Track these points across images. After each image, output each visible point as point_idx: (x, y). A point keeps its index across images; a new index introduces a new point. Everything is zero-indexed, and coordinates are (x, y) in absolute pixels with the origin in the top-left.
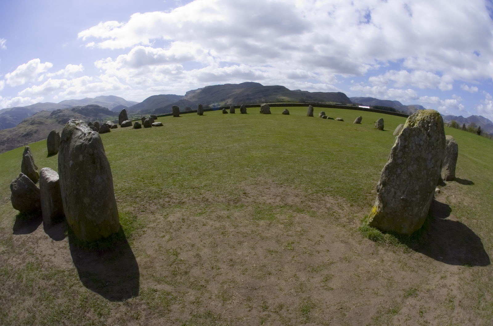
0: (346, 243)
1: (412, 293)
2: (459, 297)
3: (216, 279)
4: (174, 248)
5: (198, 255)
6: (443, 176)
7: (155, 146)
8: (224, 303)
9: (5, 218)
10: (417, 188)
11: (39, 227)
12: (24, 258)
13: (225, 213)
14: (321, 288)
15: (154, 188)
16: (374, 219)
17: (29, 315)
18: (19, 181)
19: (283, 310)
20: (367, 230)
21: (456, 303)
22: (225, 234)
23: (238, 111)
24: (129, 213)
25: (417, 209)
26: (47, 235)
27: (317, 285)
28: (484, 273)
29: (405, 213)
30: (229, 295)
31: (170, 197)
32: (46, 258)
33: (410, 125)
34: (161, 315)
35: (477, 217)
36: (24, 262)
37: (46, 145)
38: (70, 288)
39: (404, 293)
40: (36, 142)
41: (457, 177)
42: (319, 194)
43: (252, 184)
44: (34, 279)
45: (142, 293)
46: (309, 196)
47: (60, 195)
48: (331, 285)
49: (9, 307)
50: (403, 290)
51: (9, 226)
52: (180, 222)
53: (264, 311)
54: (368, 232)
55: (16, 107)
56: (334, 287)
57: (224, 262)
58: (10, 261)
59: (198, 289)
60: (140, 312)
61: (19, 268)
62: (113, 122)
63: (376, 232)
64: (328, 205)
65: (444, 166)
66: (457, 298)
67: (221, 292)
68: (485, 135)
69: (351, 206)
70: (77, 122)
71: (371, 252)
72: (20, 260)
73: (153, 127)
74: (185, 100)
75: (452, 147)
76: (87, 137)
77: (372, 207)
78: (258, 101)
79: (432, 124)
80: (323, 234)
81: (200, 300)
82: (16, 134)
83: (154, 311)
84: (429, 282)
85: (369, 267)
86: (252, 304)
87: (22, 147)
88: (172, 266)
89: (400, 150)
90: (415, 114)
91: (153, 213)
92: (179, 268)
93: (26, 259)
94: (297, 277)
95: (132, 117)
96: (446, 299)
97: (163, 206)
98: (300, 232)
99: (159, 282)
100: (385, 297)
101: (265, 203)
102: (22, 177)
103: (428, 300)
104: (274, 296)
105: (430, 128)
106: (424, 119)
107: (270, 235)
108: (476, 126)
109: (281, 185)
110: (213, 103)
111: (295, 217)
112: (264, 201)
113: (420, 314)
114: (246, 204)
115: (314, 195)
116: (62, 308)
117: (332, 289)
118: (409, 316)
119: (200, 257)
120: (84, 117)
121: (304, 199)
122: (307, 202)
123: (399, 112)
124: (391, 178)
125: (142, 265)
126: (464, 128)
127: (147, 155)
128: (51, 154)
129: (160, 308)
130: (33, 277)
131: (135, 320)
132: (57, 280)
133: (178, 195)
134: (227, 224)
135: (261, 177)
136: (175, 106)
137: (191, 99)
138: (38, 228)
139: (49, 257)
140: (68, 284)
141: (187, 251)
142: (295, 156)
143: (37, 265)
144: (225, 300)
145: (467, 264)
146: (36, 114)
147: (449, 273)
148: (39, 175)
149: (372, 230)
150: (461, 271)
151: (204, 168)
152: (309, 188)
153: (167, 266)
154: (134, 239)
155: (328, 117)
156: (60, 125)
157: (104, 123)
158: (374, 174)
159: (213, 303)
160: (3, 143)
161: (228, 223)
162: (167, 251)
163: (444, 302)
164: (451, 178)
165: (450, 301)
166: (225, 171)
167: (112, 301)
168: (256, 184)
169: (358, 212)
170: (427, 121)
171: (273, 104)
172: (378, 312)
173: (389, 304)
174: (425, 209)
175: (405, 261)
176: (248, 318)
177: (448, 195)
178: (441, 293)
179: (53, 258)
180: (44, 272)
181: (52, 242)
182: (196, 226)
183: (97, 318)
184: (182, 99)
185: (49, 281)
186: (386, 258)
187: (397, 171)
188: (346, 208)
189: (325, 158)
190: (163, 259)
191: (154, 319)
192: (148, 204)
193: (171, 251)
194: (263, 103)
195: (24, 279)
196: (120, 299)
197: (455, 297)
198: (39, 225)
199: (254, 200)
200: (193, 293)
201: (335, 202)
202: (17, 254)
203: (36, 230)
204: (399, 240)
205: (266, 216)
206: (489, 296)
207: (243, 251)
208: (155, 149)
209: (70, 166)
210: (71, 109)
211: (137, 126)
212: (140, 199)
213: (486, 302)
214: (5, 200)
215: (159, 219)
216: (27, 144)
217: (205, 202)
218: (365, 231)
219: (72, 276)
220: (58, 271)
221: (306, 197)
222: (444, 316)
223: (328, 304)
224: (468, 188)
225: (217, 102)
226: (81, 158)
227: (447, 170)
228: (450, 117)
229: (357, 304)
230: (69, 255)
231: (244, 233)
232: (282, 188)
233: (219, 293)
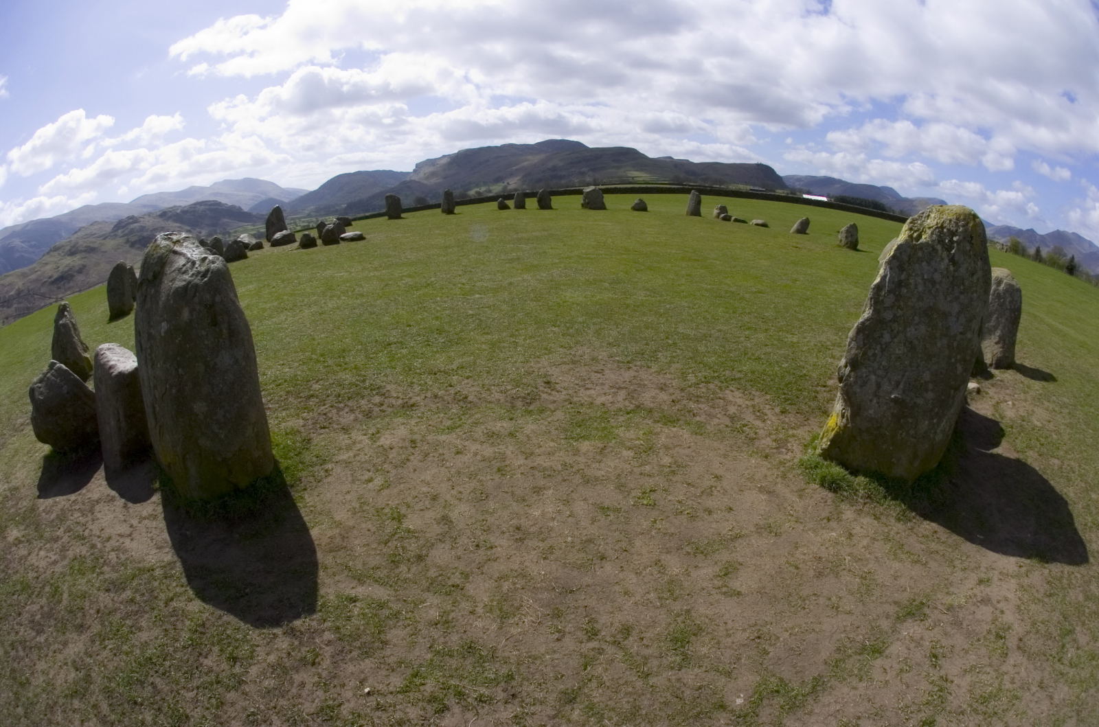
0: (769, 492)
1: (914, 611)
2: (1018, 629)
3: (485, 569)
4: (393, 504)
5: (445, 519)
6: (988, 358)
7: (348, 285)
8: (503, 623)
9: (19, 465)
10: (927, 376)
11: (95, 476)
12: (64, 549)
13: (503, 426)
14: (714, 592)
15: (347, 376)
16: (833, 441)
17: (77, 675)
18: (48, 378)
19: (631, 638)
20: (816, 467)
21: (1012, 642)
22: (504, 473)
23: (531, 203)
24: (294, 432)
25: (927, 422)
26: (113, 493)
27: (705, 584)
28: (1074, 582)
29: (900, 432)
30: (513, 605)
31: (384, 395)
32: (113, 543)
33: (911, 236)
34: (366, 653)
35: (1061, 453)
36: (64, 557)
37: (105, 296)
38: (166, 604)
39: (897, 609)
40: (83, 293)
41: (1018, 362)
42: (711, 386)
43: (564, 363)
44: (86, 592)
45: (323, 605)
46: (691, 389)
47: (142, 401)
48: (736, 584)
49: (32, 664)
50: (895, 603)
51: (29, 481)
52: (406, 448)
53: (590, 639)
54: (819, 471)
55: (35, 219)
56: (743, 589)
57: (503, 533)
58: (33, 559)
59: (447, 594)
60: (321, 648)
61: (53, 572)
62: (254, 236)
63: (837, 470)
64: (732, 410)
65: (991, 335)
66: (1013, 630)
67: (497, 598)
68: (1084, 276)
69: (782, 412)
70: (175, 238)
71: (825, 514)
72: (55, 554)
73: (343, 244)
74: (414, 181)
75: (1007, 295)
76: (199, 269)
77: (828, 416)
78: (576, 180)
79: (961, 238)
80: (720, 472)
81: (450, 618)
82: (37, 280)
83: (351, 645)
84: (951, 589)
85: (819, 548)
86: (563, 624)
87: (50, 307)
88: (390, 544)
89: (889, 292)
90: (923, 213)
91: (345, 430)
92: (404, 548)
93: (68, 550)
94: (662, 566)
95: (295, 223)
96: (989, 632)
97: (368, 415)
98: (670, 467)
99: (360, 579)
100: (854, 617)
101: (592, 403)
102: (56, 371)
103: (949, 629)
104: (612, 607)
105: (955, 245)
106: (942, 225)
107: (603, 473)
108: (1065, 255)
109: (628, 365)
110: (477, 186)
111: (657, 434)
112: (590, 400)
113: (931, 661)
114: (552, 407)
115: (701, 386)
116: (149, 651)
117: (739, 594)
118: (907, 662)
119: (451, 522)
120: (189, 228)
121: (678, 395)
122: (685, 402)
123: (893, 211)
124: (870, 353)
125: (323, 544)
126: (1038, 257)
127: (330, 305)
128: (117, 314)
129: (364, 639)
130: (84, 588)
131: (309, 667)
132: (137, 591)
133: (400, 389)
134: (509, 449)
135: (585, 348)
136: (391, 196)
137: (427, 178)
138: (93, 480)
139: (118, 541)
140: (162, 596)
141: (422, 510)
142: (659, 301)
143: (92, 561)
144: (504, 617)
145: (1036, 556)
146: (80, 230)
147: (996, 572)
148: (93, 363)
149: (827, 467)
150: (1024, 569)
151: (458, 330)
152: (690, 371)
153: (379, 544)
154: (305, 489)
155: (733, 218)
156: (134, 251)
157: (232, 239)
158: (834, 345)
159: (479, 624)
160: (7, 303)
161: (511, 448)
162: (379, 511)
163: (984, 637)
164: (1006, 362)
165: (999, 637)
166: (505, 334)
167: (258, 628)
168: (574, 362)
169: (798, 428)
170: (949, 230)
171: (611, 189)
172: (838, 649)
173: (864, 632)
174: (945, 425)
175: (901, 538)
176: (556, 656)
177: (997, 399)
178: (978, 616)
179: (127, 541)
180: (109, 574)
181: (125, 506)
182: (440, 454)
183: (227, 667)
184: (408, 179)
185: (121, 594)
186: (857, 530)
187: (881, 336)
188: (770, 416)
189: (726, 308)
190: (369, 530)
191: (350, 663)
192: (334, 411)
193: (387, 510)
194: (588, 185)
195: (65, 596)
196: (276, 623)
197: (1009, 628)
198: (95, 473)
199: (567, 397)
200: (436, 602)
201: (747, 402)
202: (48, 541)
203: (89, 484)
204: (887, 492)
205: (594, 432)
206: (1085, 635)
207: (544, 509)
208: (347, 291)
209: (163, 334)
210: (158, 213)
211: (308, 243)
212: (317, 400)
213: (1078, 648)
214: (17, 426)
215: (360, 442)
216: (62, 299)
217: (461, 403)
218: (811, 468)
219: (170, 577)
220: (139, 569)
221: (682, 390)
222: (985, 669)
223: (729, 626)
224: (1044, 387)
225: (485, 184)
226: (186, 314)
227: (996, 343)
228: (1007, 230)
229: (793, 628)
230: (163, 531)
231: (547, 470)
232: (631, 371)
233: (492, 601)
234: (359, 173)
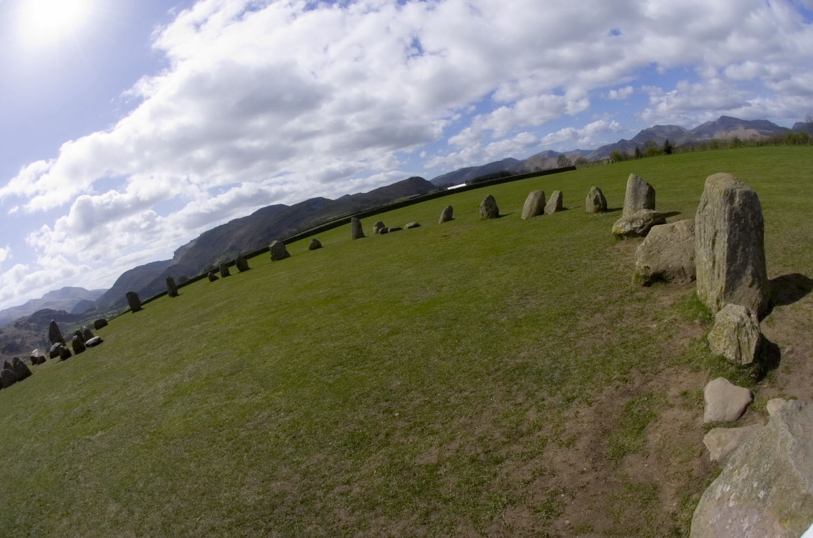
78: (287, 233)
137: (182, 263)
210: (14, 324)
225: (224, 254)
234: (137, 268)
